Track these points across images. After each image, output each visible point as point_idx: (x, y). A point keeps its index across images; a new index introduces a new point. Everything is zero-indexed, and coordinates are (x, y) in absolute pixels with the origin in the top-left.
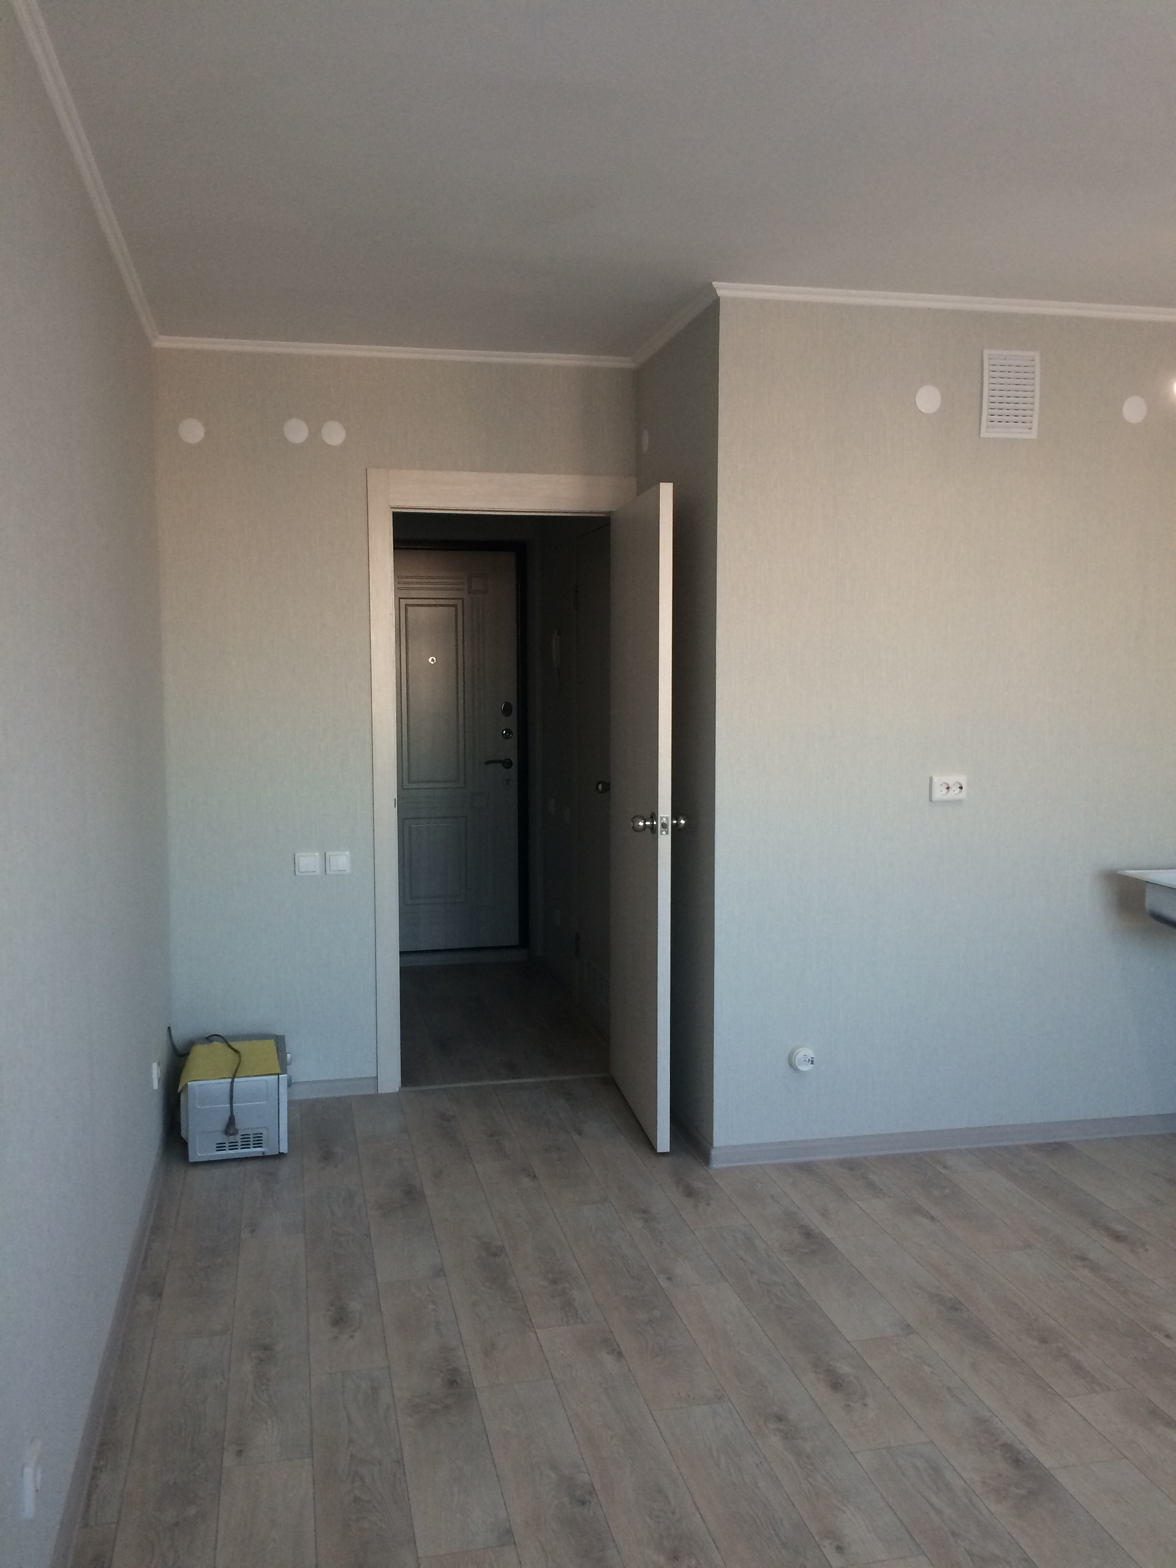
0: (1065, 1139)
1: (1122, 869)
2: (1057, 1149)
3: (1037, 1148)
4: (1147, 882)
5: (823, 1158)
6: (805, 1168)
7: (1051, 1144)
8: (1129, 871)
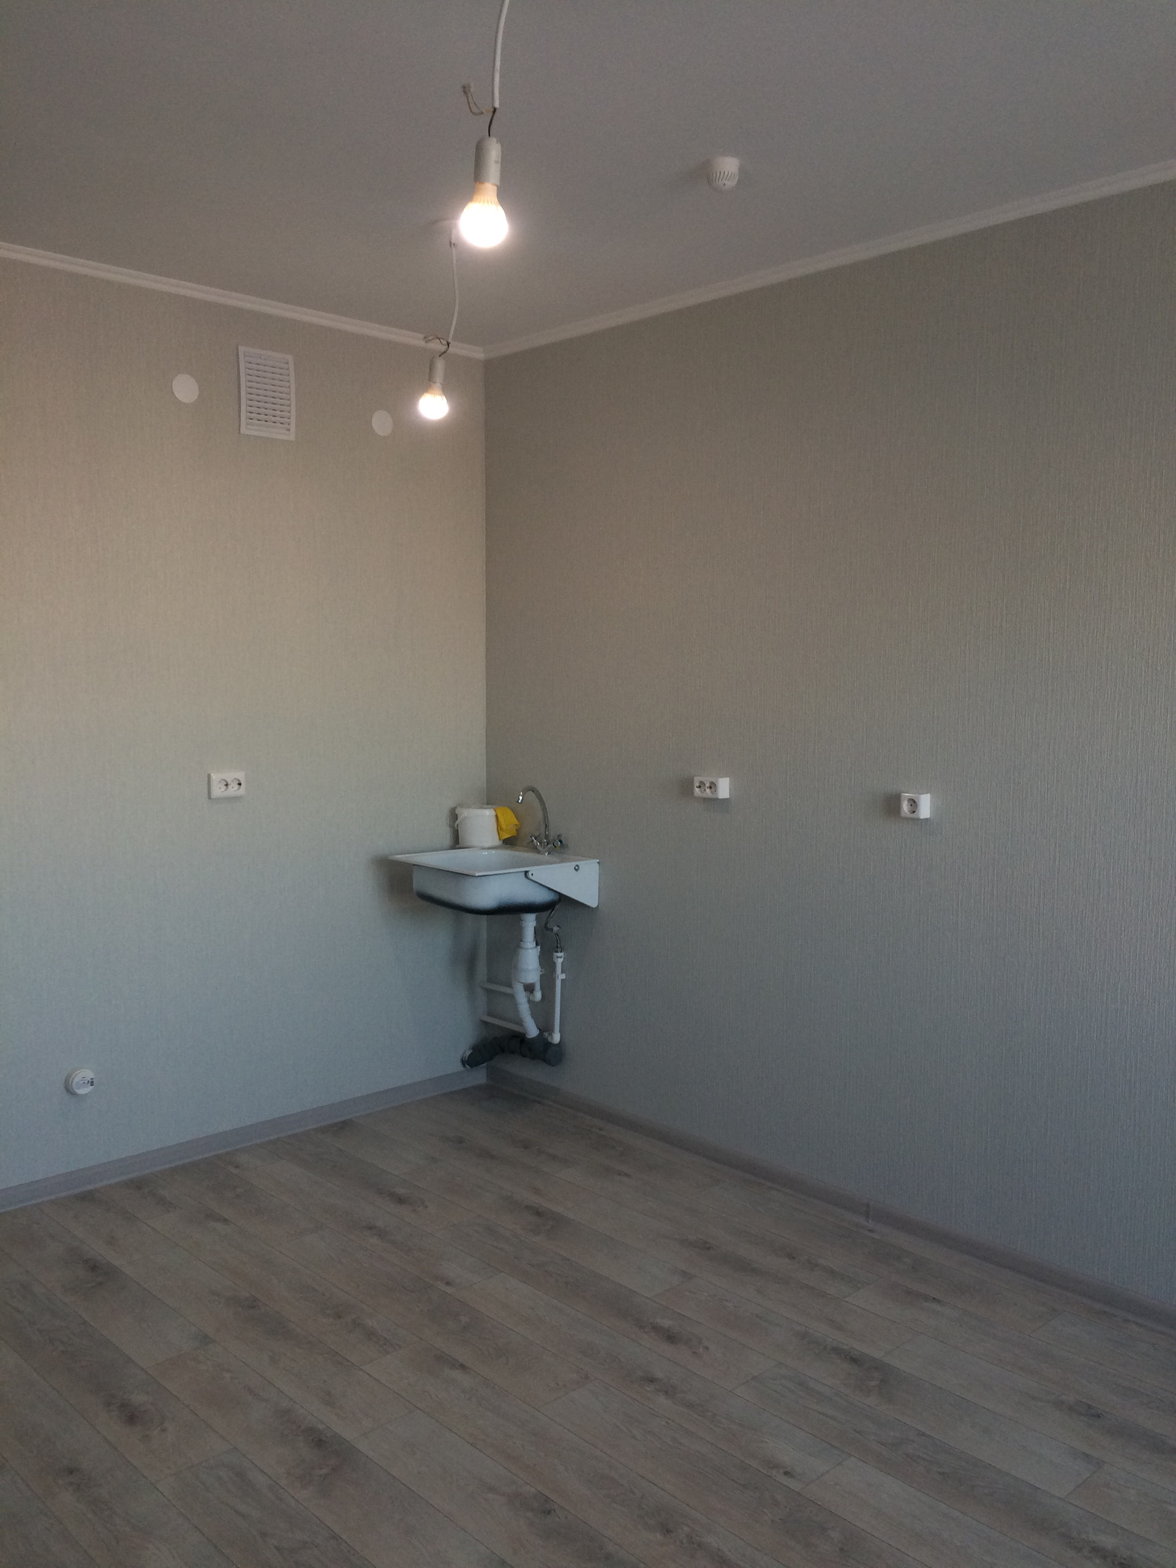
0: (349, 1117)
1: (393, 855)
2: (342, 1127)
3: (324, 1130)
4: (414, 865)
5: (105, 1183)
6: (87, 1197)
7: (336, 1124)
8: (397, 856)
